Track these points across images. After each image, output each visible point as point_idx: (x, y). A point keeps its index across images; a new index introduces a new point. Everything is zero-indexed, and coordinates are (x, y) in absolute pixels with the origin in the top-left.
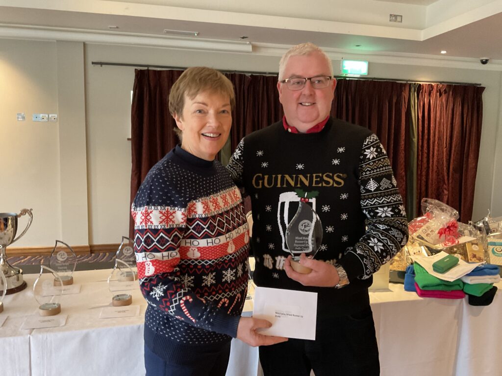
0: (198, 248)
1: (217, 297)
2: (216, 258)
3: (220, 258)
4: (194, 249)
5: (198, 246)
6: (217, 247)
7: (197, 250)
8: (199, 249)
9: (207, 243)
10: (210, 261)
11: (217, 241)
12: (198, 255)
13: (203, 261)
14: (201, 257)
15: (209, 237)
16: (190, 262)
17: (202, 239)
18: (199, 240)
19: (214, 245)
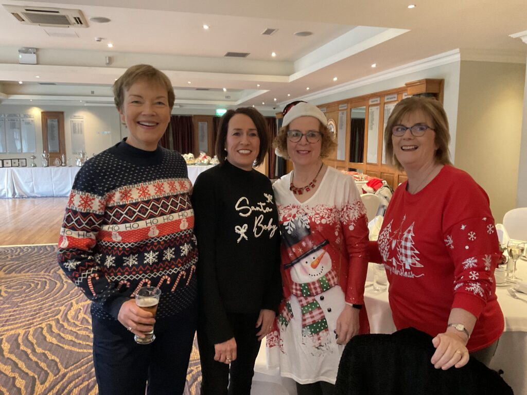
0: (118, 232)
1: (137, 277)
2: (135, 241)
3: (141, 241)
4: (115, 233)
5: (119, 231)
6: (135, 231)
7: (118, 234)
8: (120, 233)
9: (126, 228)
10: (130, 244)
11: (135, 226)
12: (119, 238)
13: (124, 243)
14: (122, 240)
15: (128, 222)
16: (114, 244)
17: (122, 224)
18: (120, 226)
19: (133, 229)
